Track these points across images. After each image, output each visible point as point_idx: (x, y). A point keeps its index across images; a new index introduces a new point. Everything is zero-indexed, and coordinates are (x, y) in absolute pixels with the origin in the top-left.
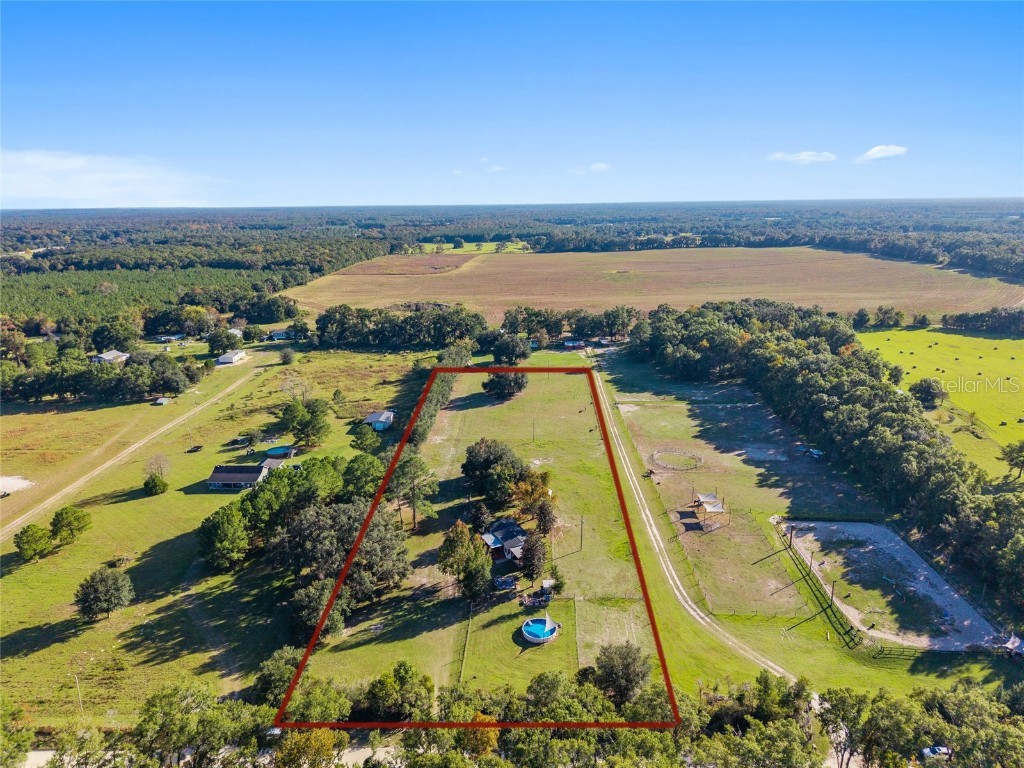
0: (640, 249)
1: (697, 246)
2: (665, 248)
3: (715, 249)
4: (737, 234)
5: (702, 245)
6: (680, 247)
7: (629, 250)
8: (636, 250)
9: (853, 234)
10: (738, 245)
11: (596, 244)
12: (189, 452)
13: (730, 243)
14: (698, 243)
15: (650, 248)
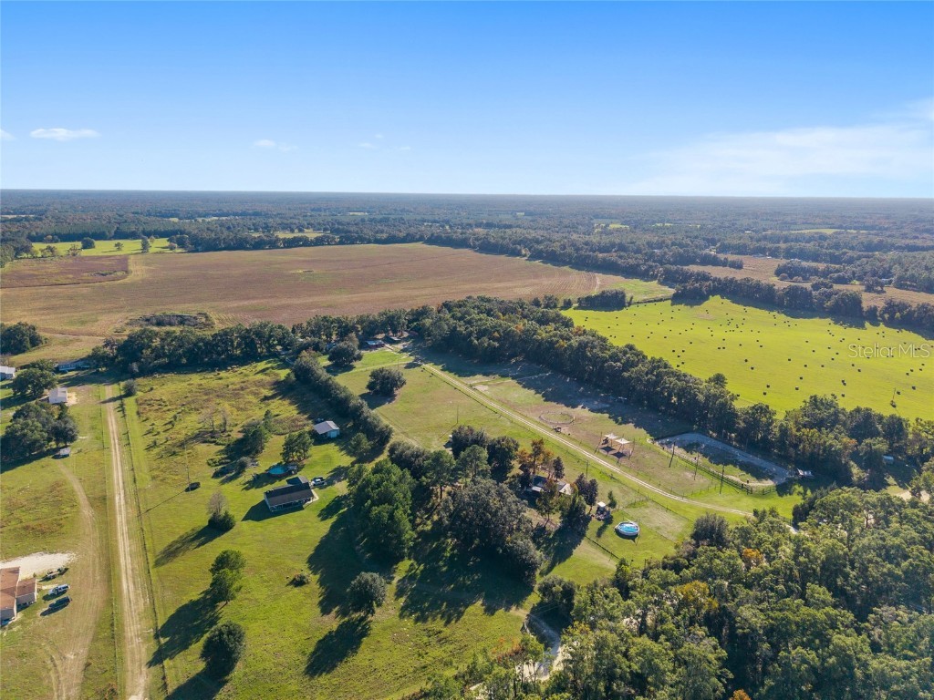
0: (288, 247)
1: (337, 244)
2: (310, 246)
3: (353, 246)
4: (368, 233)
5: (341, 243)
6: (323, 245)
7: (278, 247)
8: (285, 247)
9: (457, 234)
10: (369, 242)
11: (247, 242)
12: (187, 490)
13: (363, 240)
14: (338, 240)
15: (296, 246)
